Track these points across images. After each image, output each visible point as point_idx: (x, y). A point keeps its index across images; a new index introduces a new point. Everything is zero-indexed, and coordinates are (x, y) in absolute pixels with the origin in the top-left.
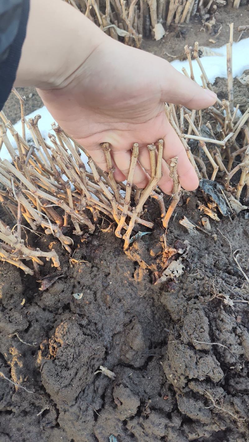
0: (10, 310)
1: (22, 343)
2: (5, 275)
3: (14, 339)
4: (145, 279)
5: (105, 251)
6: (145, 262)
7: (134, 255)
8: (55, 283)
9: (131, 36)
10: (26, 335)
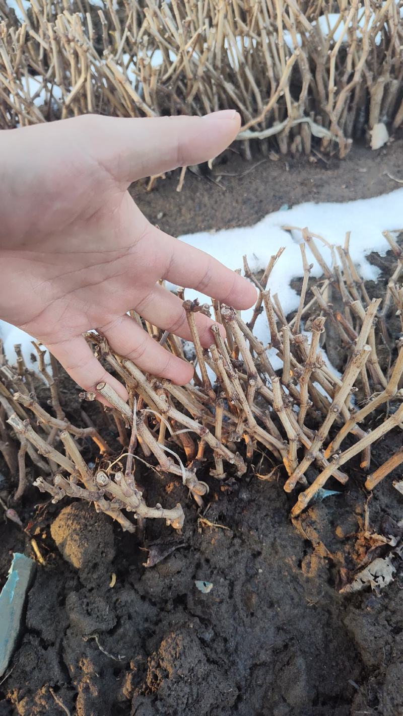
0: (91, 590)
1: (101, 653)
2: (90, 528)
3: (90, 643)
4: (320, 576)
5: (258, 512)
6: (325, 545)
7: (309, 530)
8: (169, 556)
9: (334, 138)
10: (110, 640)
